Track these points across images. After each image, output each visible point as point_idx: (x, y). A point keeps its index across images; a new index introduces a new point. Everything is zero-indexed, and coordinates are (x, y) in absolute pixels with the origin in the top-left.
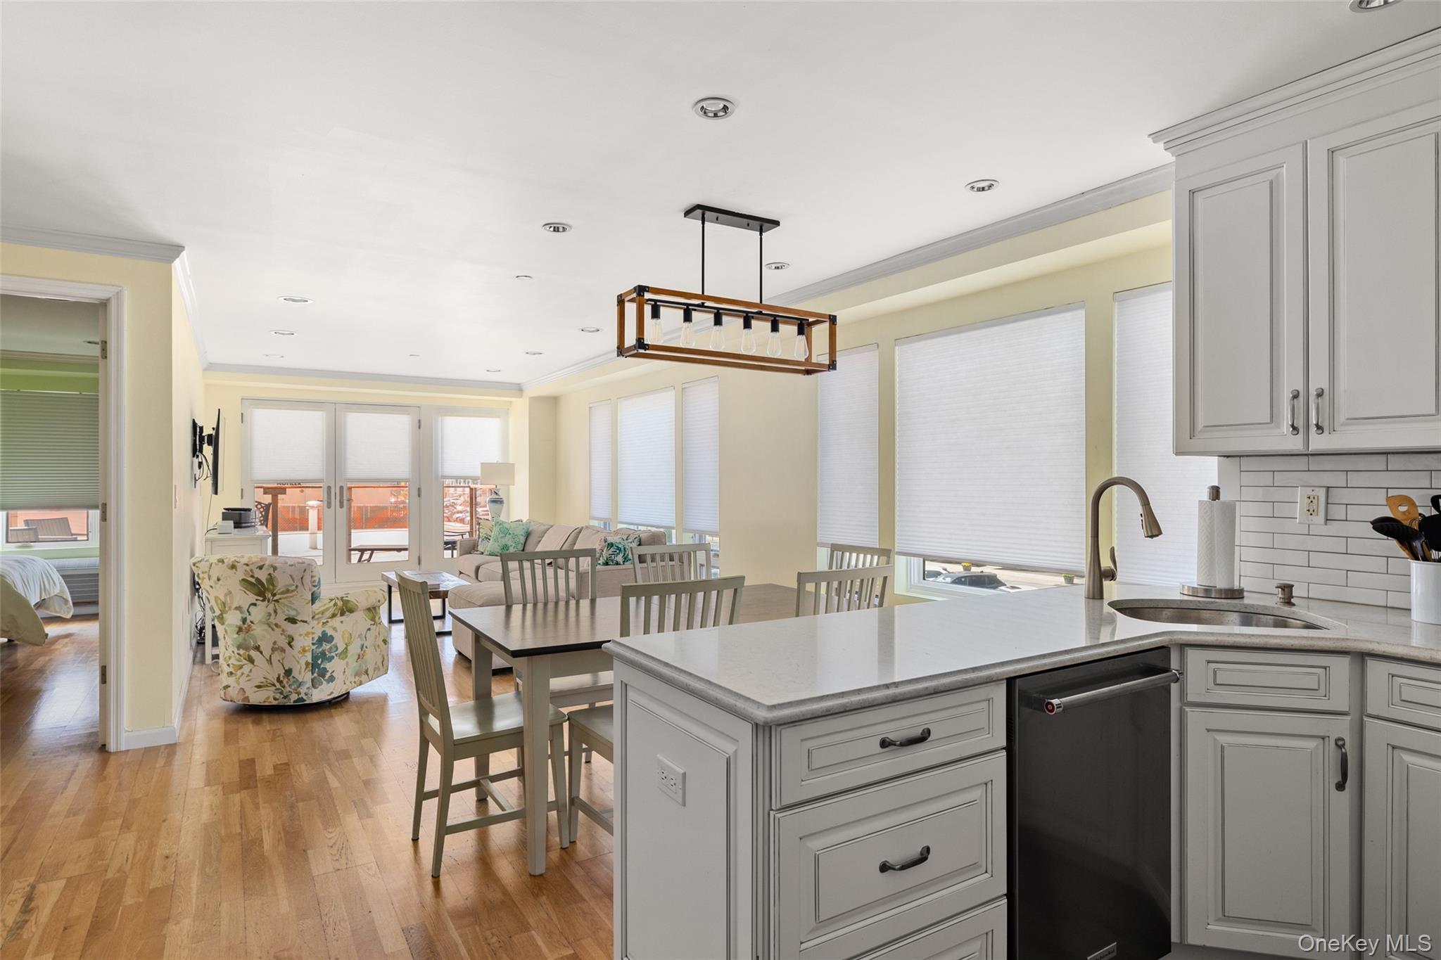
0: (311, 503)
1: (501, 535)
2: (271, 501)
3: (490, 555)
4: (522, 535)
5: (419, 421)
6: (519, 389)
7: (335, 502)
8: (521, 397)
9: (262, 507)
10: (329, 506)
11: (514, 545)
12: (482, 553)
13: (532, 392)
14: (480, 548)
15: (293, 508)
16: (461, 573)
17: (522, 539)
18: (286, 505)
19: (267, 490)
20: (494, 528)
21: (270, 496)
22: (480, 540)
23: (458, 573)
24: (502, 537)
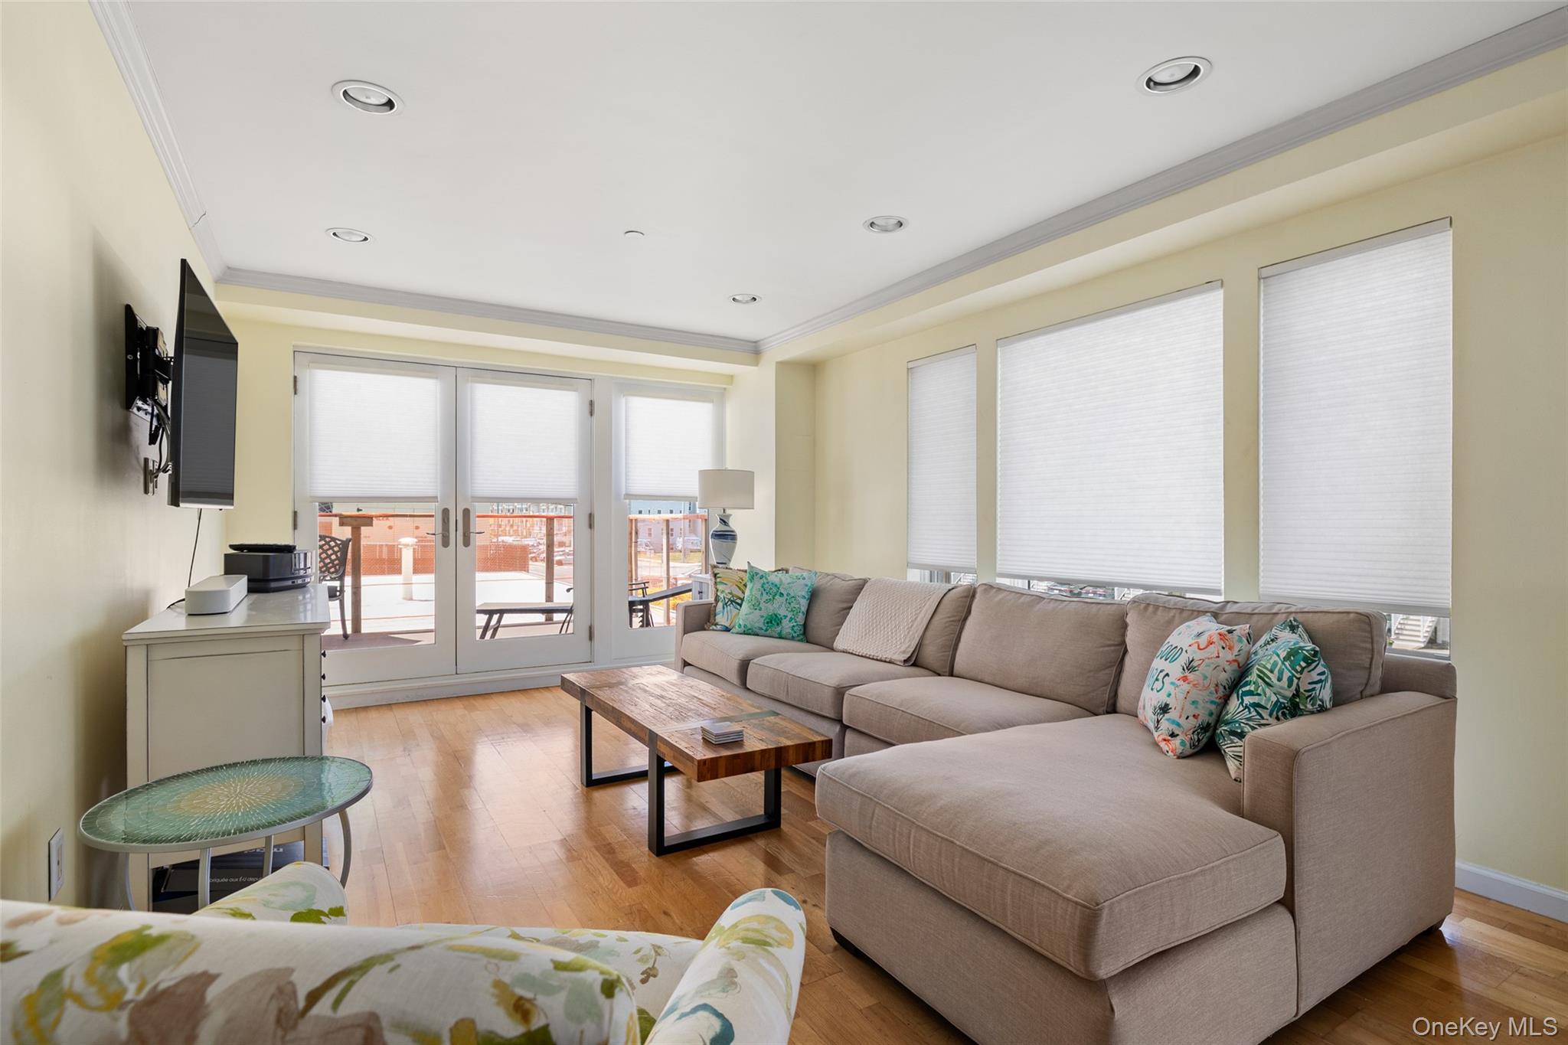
0: (405, 540)
1: (765, 597)
2: (350, 537)
3: (744, 633)
4: (804, 597)
5: (591, 403)
6: (754, 351)
7: (456, 535)
8: (757, 365)
9: (337, 545)
10: (446, 543)
11: (790, 615)
12: (727, 630)
13: (774, 355)
14: (722, 619)
15: (381, 546)
16: (686, 664)
17: (804, 603)
18: (372, 543)
19: (345, 520)
20: (749, 585)
21: (350, 528)
22: (720, 604)
23: (680, 664)
24: (767, 601)
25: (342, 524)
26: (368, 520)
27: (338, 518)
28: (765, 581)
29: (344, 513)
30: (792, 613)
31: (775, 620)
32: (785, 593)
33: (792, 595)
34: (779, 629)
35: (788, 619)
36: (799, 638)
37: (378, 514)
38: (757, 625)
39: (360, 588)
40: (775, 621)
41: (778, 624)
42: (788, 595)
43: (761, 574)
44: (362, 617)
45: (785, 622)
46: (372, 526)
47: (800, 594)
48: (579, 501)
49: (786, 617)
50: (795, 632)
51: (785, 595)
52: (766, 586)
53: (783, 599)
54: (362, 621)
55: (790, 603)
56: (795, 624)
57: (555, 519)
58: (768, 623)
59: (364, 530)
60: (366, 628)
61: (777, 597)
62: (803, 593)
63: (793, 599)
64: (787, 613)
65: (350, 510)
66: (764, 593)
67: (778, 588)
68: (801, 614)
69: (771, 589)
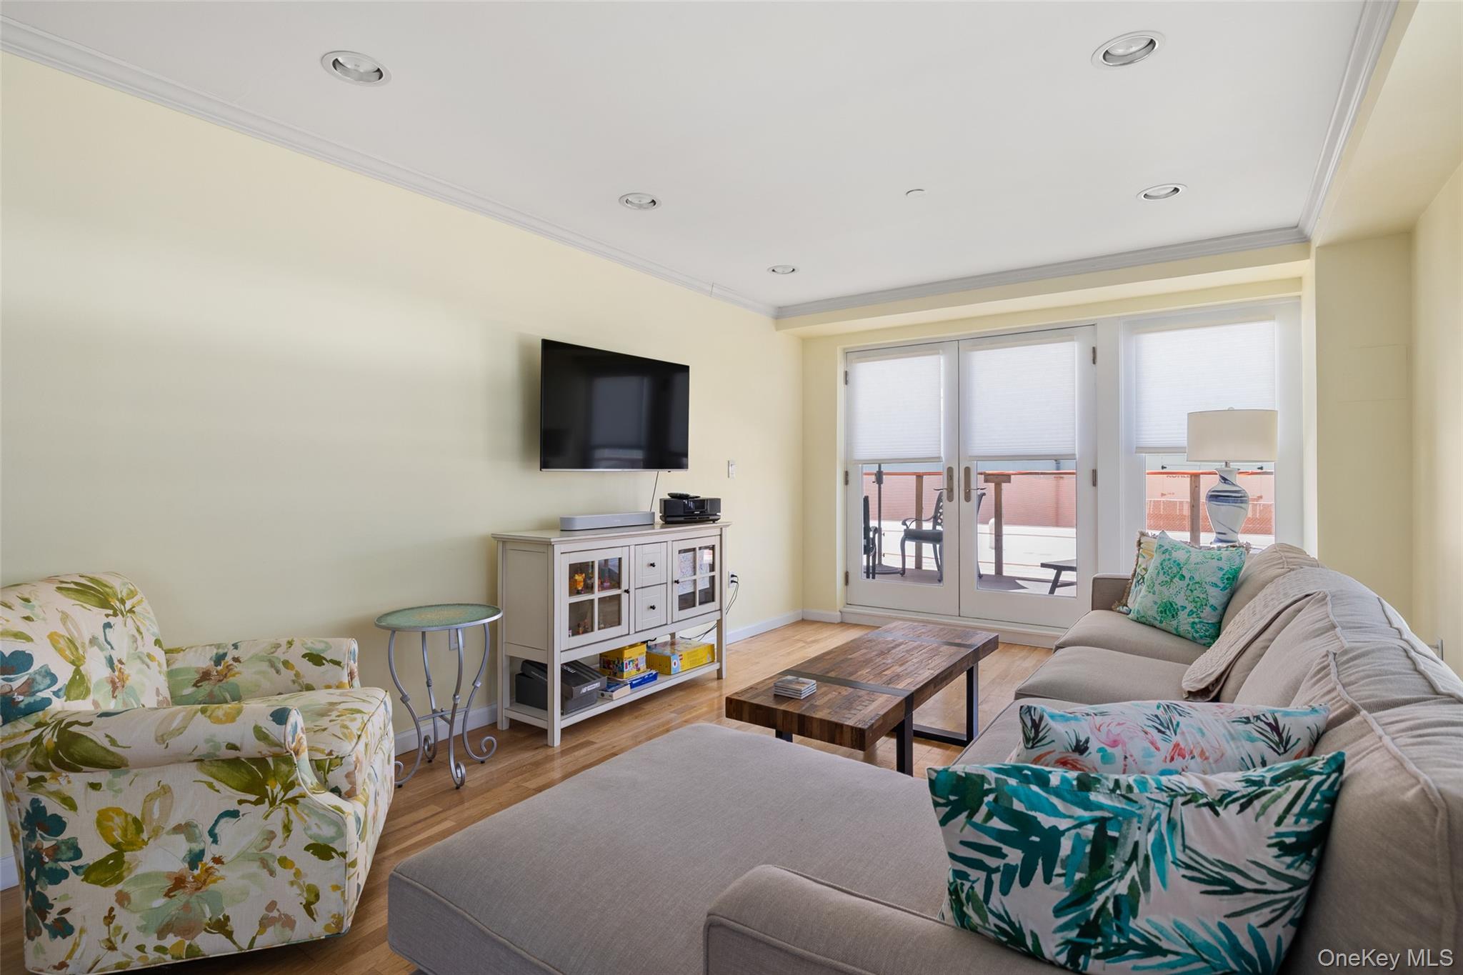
25: (986, 481)
26: (1007, 478)
27: (983, 476)
28: (1168, 557)
29: (987, 472)
30: (1193, 605)
31: (1170, 610)
32: (1187, 576)
33: (1197, 579)
34: (1174, 623)
35: (1187, 610)
36: (1204, 642)
37: (1014, 472)
38: (1150, 613)
39: (1002, 536)
40: (1170, 612)
41: (1173, 617)
42: (1192, 578)
43: (1166, 548)
44: (1004, 562)
45: (1182, 615)
46: (1010, 482)
47: (1208, 579)
48: (1077, 456)
49: (1184, 608)
50: (1197, 632)
51: (1187, 579)
52: (1165, 564)
53: (1183, 584)
54: (1004, 565)
55: (1192, 591)
56: (1197, 620)
57: (1201, 476)
58: (1161, 612)
59: (1004, 485)
60: (1007, 572)
61: (1176, 580)
62: (1214, 580)
63: (1197, 586)
64: (1186, 603)
65: (993, 468)
66: (1161, 572)
67: (1180, 569)
68: (1208, 609)
69: (1171, 568)
